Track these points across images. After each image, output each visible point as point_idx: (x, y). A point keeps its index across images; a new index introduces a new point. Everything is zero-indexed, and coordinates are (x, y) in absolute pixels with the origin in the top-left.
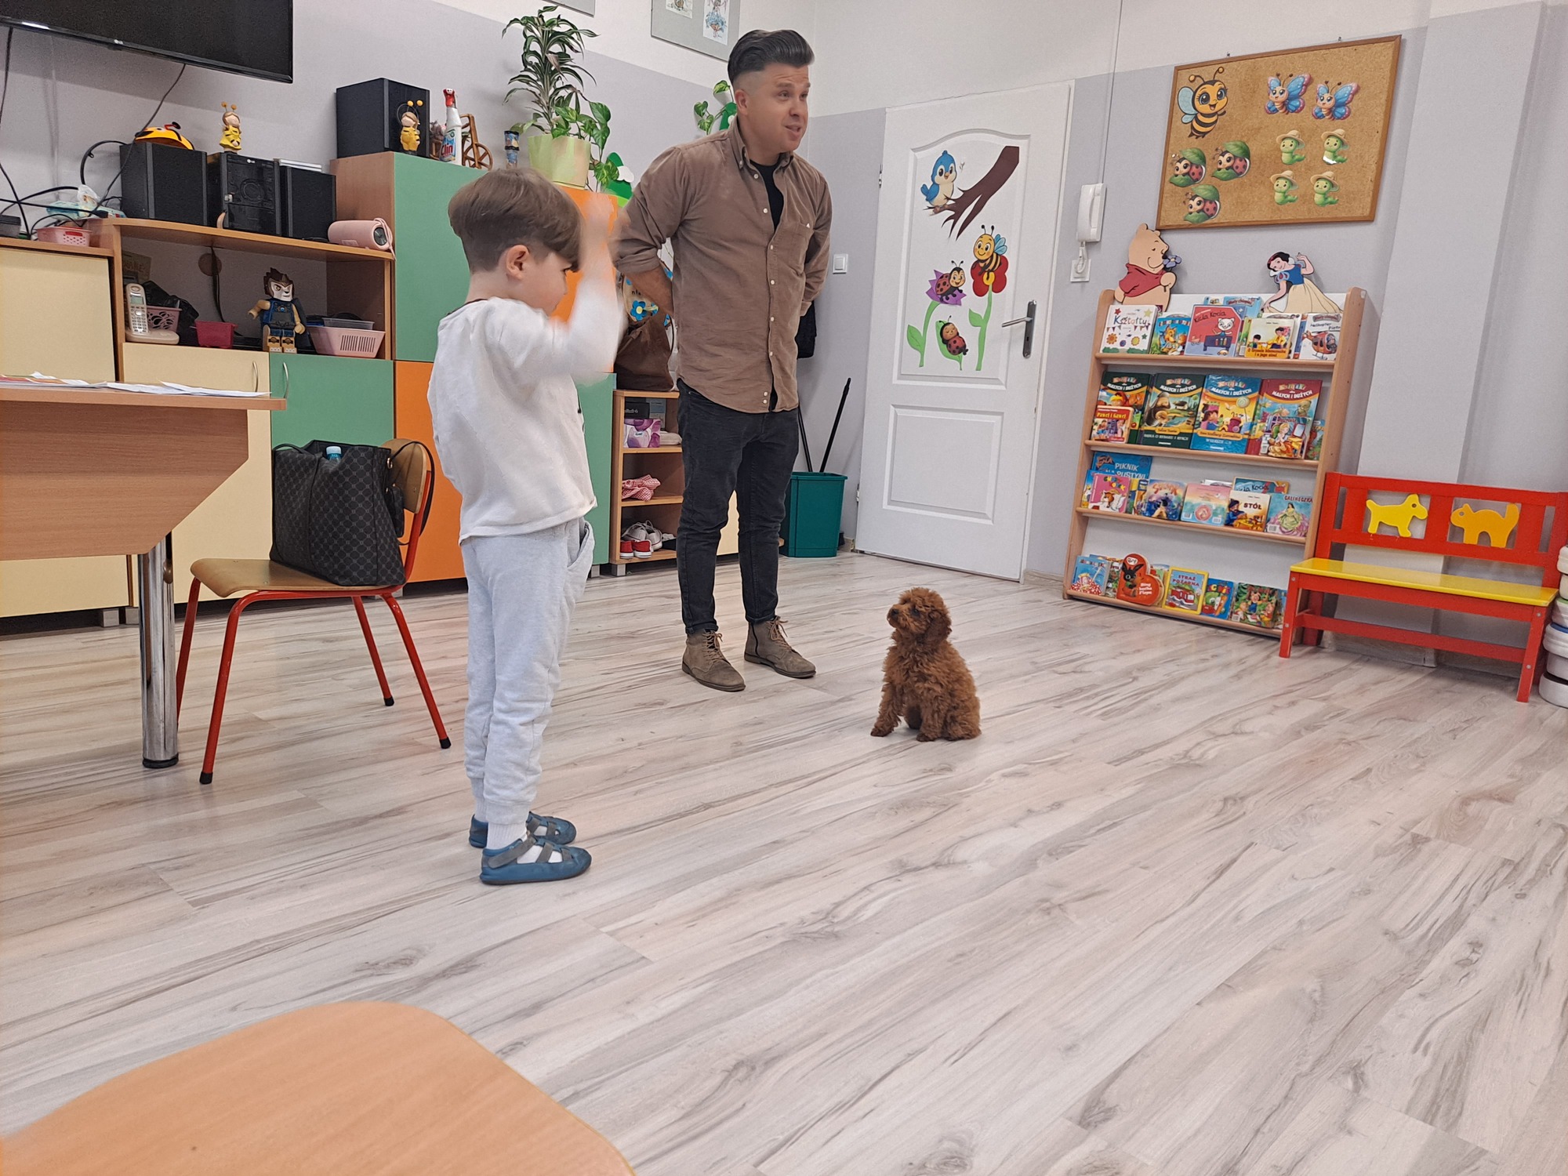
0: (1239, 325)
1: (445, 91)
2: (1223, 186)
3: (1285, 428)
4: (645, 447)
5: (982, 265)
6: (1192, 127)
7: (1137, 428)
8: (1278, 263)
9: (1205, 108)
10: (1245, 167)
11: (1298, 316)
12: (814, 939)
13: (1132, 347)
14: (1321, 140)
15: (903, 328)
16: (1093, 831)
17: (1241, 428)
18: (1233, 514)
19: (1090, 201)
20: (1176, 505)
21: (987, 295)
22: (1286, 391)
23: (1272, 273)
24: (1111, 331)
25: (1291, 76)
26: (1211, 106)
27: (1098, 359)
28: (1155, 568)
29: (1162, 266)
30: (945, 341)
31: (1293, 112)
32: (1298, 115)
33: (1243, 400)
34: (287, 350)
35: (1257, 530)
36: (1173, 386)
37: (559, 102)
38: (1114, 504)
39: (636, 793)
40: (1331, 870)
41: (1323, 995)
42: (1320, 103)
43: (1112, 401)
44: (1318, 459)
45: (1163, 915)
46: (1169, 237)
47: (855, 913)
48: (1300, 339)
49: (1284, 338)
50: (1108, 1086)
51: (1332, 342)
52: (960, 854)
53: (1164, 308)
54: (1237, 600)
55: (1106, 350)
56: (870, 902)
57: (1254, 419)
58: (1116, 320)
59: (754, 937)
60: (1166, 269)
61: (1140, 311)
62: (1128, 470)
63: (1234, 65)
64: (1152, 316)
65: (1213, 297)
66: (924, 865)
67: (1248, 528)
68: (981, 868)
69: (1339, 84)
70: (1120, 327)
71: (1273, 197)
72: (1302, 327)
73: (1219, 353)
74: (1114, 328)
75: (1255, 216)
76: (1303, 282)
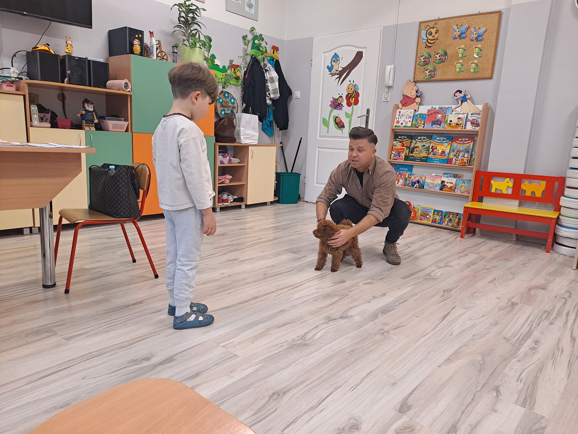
0: (444, 117)
1: (150, 31)
2: (438, 66)
3: (461, 154)
4: (226, 164)
5: (350, 95)
6: (426, 44)
7: (407, 155)
8: (458, 94)
9: (431, 37)
10: (445, 59)
11: (465, 114)
12: (298, 346)
13: (405, 125)
14: (473, 49)
15: (321, 119)
16: (397, 304)
17: (445, 154)
18: (443, 186)
19: (389, 72)
20: (422, 183)
21: (352, 106)
22: (462, 141)
23: (456, 98)
24: (397, 119)
25: (462, 25)
26: (433, 36)
27: (393, 130)
28: (415, 206)
29: (416, 95)
30: (337, 123)
31: (463, 39)
32: (464, 40)
33: (446, 144)
34: (92, 129)
35: (451, 192)
36: (420, 139)
37: (192, 35)
38: (399, 183)
39: (229, 294)
40: (484, 316)
41: (483, 362)
42: (472, 35)
43: (398, 145)
44: (473, 166)
45: (424, 335)
46: (418, 85)
47: (313, 336)
48: (466, 122)
49: (460, 121)
50: (409, 397)
51: (478, 123)
52: (350, 313)
53: (417, 111)
54: (445, 217)
55: (396, 126)
56: (318, 332)
57: (450, 151)
58: (399, 115)
59: (276, 346)
60: (417, 96)
61: (408, 112)
62: (404, 170)
63: (441, 21)
64: (412, 113)
65: (434, 107)
66: (336, 318)
67: (448, 191)
68: (358, 318)
69: (479, 28)
70: (401, 118)
71: (456, 70)
72: (467, 117)
73: (437, 127)
74: (398, 118)
75: (449, 77)
76: (467, 101)
